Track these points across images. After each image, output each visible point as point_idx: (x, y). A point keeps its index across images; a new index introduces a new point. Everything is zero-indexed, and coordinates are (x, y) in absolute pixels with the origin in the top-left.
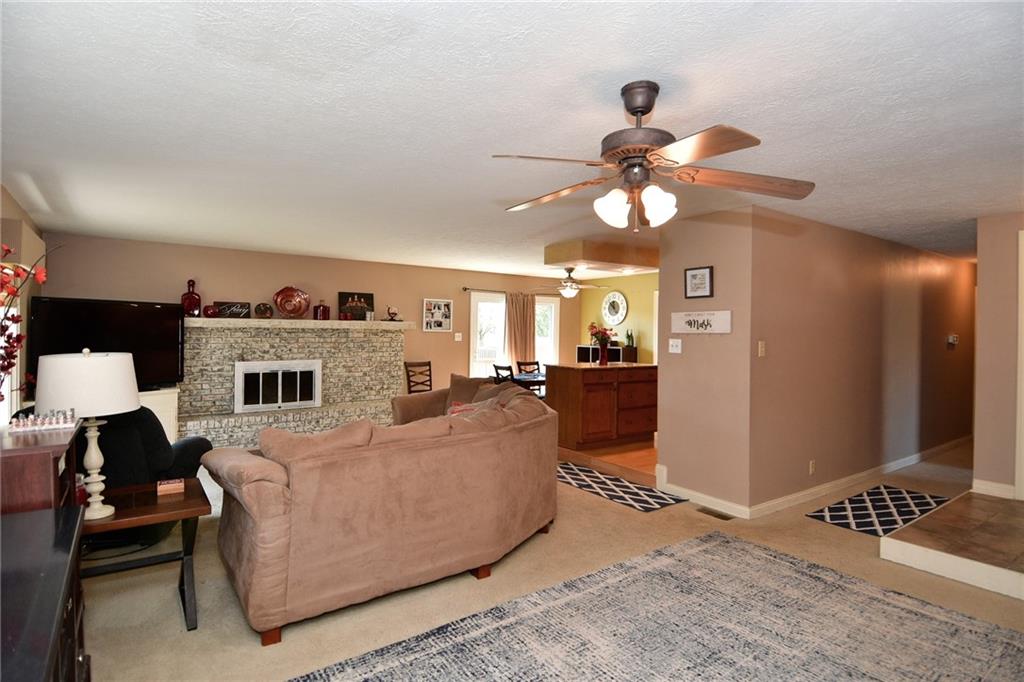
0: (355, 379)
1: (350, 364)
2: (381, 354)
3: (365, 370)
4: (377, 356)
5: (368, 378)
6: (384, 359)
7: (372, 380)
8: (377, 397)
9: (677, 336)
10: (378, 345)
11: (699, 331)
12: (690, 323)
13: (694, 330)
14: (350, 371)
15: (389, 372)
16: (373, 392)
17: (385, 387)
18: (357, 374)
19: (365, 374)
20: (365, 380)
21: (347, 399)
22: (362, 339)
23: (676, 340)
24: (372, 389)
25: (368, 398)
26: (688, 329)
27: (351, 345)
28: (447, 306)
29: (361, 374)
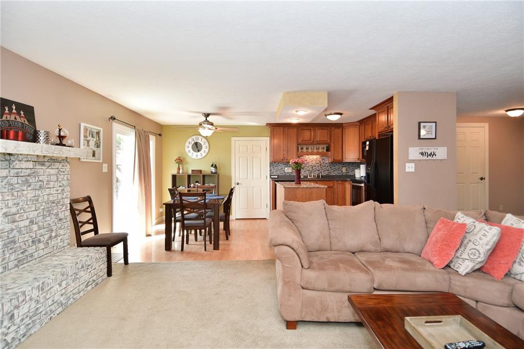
0: (20, 232)
1: (14, 210)
2: (48, 191)
3: (32, 215)
4: (44, 195)
5: (35, 227)
6: (51, 199)
7: (40, 229)
8: (47, 251)
9: (412, 161)
10: (44, 178)
11: (428, 158)
12: (422, 154)
13: (425, 158)
14: (14, 222)
15: (57, 215)
16: (41, 246)
17: (53, 234)
18: (22, 224)
19: (32, 222)
20: (31, 231)
21: (11, 265)
22: (28, 171)
23: (411, 164)
24: (39, 241)
25: (36, 255)
26: (421, 157)
27: (14, 180)
28: (98, 133)
29: (27, 223)
